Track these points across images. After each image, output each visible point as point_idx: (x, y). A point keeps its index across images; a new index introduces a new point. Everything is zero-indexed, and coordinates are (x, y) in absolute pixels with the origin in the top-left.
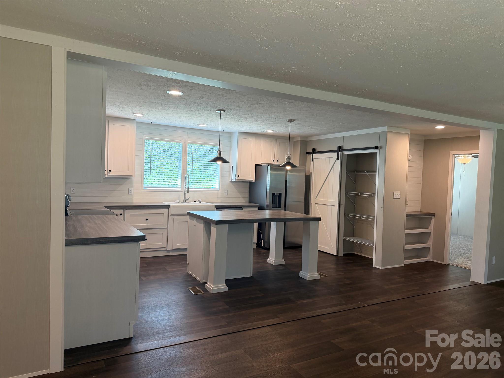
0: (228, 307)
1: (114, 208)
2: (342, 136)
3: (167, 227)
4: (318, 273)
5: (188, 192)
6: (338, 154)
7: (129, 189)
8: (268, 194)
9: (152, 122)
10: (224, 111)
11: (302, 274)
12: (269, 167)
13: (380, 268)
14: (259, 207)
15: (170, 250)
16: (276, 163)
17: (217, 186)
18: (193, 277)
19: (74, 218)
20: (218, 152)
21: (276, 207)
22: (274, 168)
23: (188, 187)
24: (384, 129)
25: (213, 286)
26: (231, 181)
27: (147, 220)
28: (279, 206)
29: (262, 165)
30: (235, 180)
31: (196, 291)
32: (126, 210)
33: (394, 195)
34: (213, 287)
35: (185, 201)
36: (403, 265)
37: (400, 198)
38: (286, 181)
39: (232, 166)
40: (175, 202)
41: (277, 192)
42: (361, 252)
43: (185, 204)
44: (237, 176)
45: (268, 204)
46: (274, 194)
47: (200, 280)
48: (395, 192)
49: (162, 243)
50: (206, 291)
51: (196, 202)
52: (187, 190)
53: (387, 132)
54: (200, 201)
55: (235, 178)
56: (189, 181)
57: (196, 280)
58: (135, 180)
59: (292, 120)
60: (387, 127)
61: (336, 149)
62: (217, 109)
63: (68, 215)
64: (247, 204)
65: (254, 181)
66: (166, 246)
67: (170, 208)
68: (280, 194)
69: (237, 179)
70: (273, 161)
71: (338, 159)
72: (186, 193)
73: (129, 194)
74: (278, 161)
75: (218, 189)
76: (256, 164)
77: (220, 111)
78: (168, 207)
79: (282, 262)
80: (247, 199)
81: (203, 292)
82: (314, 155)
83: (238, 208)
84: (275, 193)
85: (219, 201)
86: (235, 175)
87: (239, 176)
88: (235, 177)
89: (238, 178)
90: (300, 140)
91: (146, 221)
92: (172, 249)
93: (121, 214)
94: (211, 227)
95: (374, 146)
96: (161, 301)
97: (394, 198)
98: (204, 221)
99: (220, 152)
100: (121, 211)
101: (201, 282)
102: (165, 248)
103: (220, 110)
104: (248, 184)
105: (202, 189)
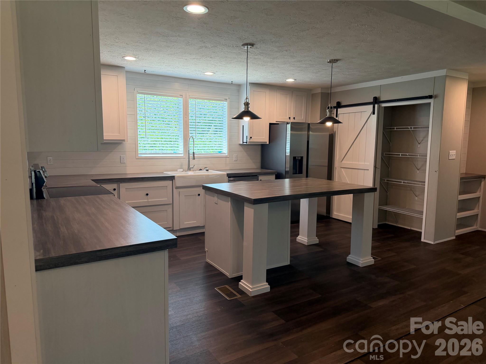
0: (282, 321)
1: (105, 182)
2: (379, 85)
3: (171, 202)
4: (371, 256)
5: (194, 158)
6: (374, 107)
7: (120, 156)
8: (288, 159)
9: (145, 71)
10: (252, 45)
11: (351, 258)
12: (289, 126)
13: (432, 243)
14: (277, 174)
15: (176, 230)
16: (292, 120)
17: (225, 151)
18: (216, 269)
19: (53, 202)
20: (245, 104)
21: (297, 174)
22: (295, 126)
23: (194, 153)
24: (442, 72)
25: (251, 287)
26: (242, 143)
27: (147, 194)
28: (301, 172)
29: (278, 124)
30: (247, 142)
31: (230, 294)
32: (120, 184)
33: (450, 155)
34: (251, 289)
35: (189, 169)
36: (454, 238)
37: (455, 158)
38: (308, 142)
39: (243, 126)
40: (177, 171)
41: (298, 155)
42: (397, 222)
43: (190, 173)
44: (249, 138)
45: (288, 169)
46: (294, 158)
47: (227, 274)
48: (451, 152)
49: (167, 223)
50: (242, 292)
51: (202, 170)
52: (191, 156)
53: (446, 76)
54: (206, 169)
55: (247, 141)
56: (194, 145)
57: (221, 274)
58: (128, 145)
59: (335, 60)
60: (446, 70)
61: (372, 101)
62: (244, 43)
63: (44, 198)
64: (259, 171)
65: (268, 143)
66: (171, 226)
67: (174, 179)
68: (302, 158)
69: (248, 141)
70: (290, 118)
71: (374, 113)
72: (191, 159)
73: (121, 163)
74: (294, 118)
75: (226, 154)
76: (270, 123)
77: (246, 46)
78: (172, 178)
79: (316, 241)
80: (259, 165)
81: (239, 296)
82: (339, 110)
83: (252, 176)
84: (296, 157)
85: (228, 168)
86: (247, 136)
87: (251, 138)
88: (247, 139)
89: (250, 140)
90: (320, 92)
91: (146, 197)
92: (179, 229)
93: (115, 190)
94: (245, 207)
95: (427, 95)
96: (188, 315)
97: (450, 158)
98: (231, 198)
99: (247, 104)
100: (115, 186)
101: (229, 277)
102: (170, 228)
103: (247, 44)
104: (260, 148)
105: (208, 154)
